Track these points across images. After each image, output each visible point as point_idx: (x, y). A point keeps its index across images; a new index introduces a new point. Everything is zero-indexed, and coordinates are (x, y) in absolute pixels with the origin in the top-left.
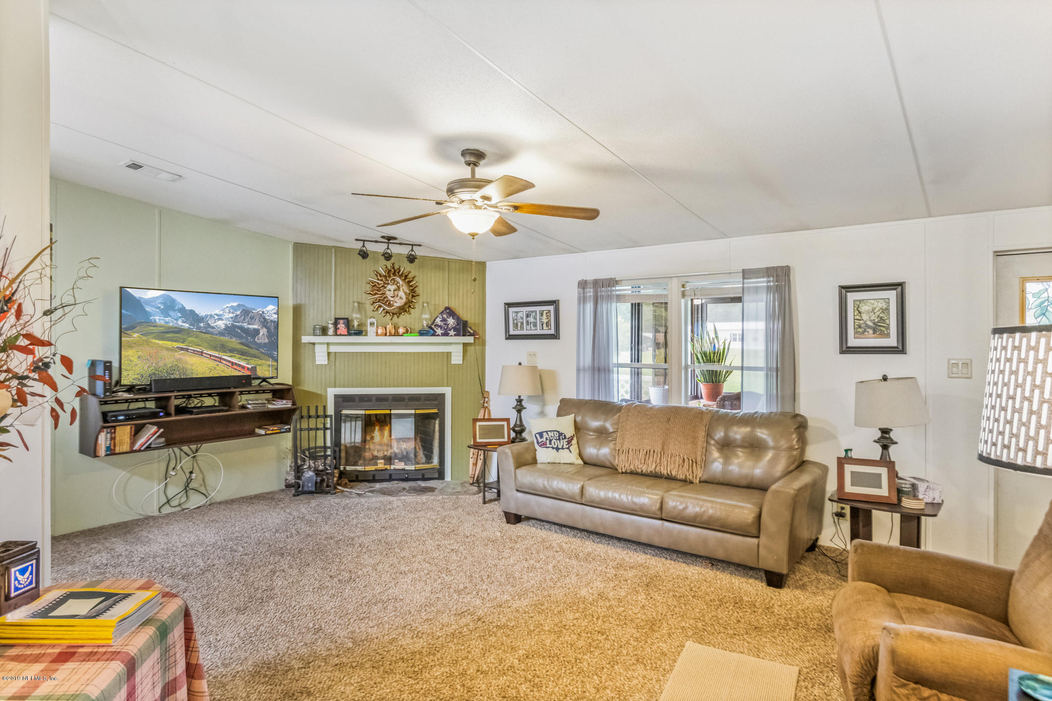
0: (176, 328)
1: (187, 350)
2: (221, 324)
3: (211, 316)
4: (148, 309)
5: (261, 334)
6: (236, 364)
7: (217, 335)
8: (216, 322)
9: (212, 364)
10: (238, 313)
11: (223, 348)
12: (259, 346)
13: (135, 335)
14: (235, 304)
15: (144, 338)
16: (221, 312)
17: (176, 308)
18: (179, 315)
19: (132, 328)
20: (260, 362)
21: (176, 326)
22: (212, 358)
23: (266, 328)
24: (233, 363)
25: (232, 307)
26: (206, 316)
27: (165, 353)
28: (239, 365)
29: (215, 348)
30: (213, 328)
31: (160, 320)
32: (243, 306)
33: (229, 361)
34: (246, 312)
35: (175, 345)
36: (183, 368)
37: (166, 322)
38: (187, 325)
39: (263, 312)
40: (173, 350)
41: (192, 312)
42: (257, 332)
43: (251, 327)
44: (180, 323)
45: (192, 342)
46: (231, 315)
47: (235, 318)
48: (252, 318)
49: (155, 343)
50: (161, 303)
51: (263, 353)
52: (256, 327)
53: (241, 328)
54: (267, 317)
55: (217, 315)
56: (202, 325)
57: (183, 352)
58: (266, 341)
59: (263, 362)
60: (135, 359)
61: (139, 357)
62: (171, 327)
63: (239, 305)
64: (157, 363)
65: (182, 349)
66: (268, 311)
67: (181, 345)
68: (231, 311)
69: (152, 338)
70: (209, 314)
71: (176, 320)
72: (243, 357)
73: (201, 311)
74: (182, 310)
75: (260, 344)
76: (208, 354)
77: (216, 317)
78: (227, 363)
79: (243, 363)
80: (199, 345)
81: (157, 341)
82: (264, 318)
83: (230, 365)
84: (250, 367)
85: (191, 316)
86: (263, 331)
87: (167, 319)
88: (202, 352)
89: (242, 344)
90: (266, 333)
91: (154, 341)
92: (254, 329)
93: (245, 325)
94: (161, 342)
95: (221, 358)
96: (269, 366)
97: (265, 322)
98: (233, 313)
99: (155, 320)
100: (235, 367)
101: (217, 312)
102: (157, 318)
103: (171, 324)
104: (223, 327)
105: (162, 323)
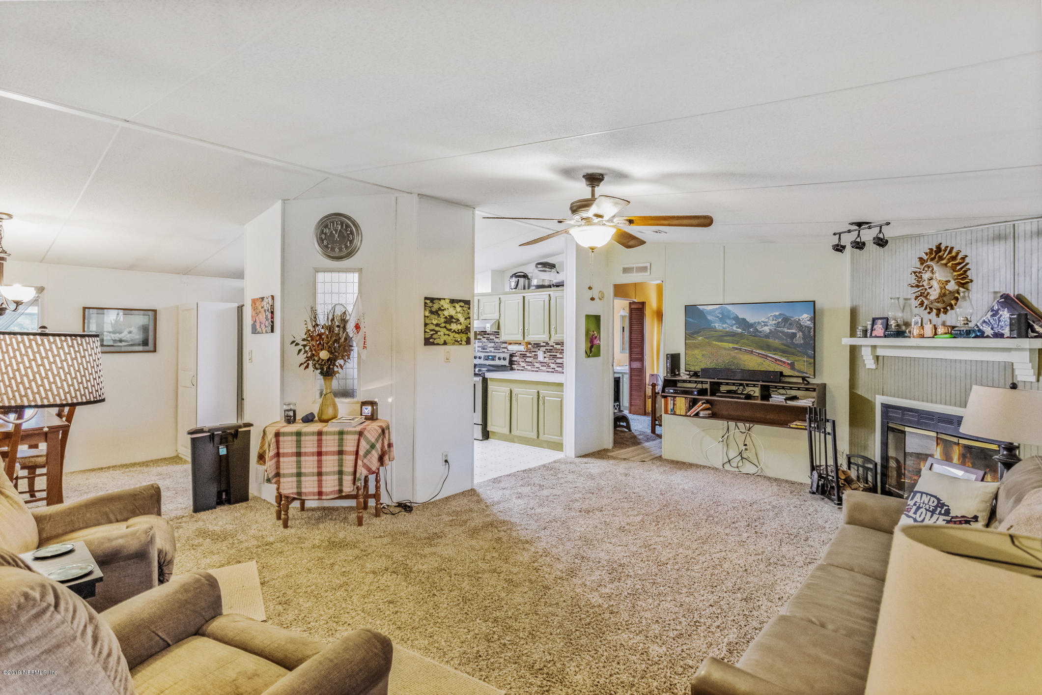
0: (732, 332)
1: (740, 349)
2: (766, 329)
3: (759, 323)
4: (709, 318)
5: (798, 336)
6: (779, 360)
7: (763, 337)
8: (762, 328)
9: (760, 360)
10: (780, 320)
11: (769, 348)
12: (797, 345)
13: (700, 338)
14: (777, 314)
15: (707, 341)
16: (767, 320)
17: (732, 317)
18: (734, 322)
19: (697, 332)
20: (797, 358)
21: (732, 331)
22: (760, 355)
23: (801, 331)
24: (776, 360)
25: (775, 316)
26: (755, 323)
27: (724, 352)
28: (781, 361)
29: (762, 348)
30: (760, 332)
31: (719, 326)
32: (783, 315)
33: (773, 358)
34: (786, 320)
35: (731, 345)
36: (738, 363)
37: (724, 328)
38: (740, 330)
39: (799, 320)
40: (729, 349)
41: (744, 320)
42: (794, 335)
43: (789, 331)
44: (734, 328)
45: (744, 343)
46: (774, 322)
47: (777, 325)
48: (790, 324)
49: (715, 345)
50: (720, 313)
51: (800, 352)
52: (794, 331)
53: (783, 332)
54: (802, 324)
55: (763, 322)
56: (752, 330)
57: (737, 351)
58: (802, 342)
59: (800, 358)
60: (700, 357)
61: (703, 355)
62: (727, 332)
63: (780, 314)
64: (717, 360)
65: (736, 349)
66: (803, 319)
67: (736, 346)
68: (775, 319)
69: (713, 341)
70: (757, 321)
71: (732, 326)
72: (784, 355)
73: (751, 319)
74: (736, 318)
75: (797, 344)
76: (757, 353)
77: (763, 324)
78: (771, 359)
79: (784, 359)
80: (749, 346)
81: (717, 343)
82: (800, 324)
83: (774, 360)
84: (789, 362)
85: (743, 323)
86: (799, 335)
87: (724, 325)
88: (752, 351)
89: (782, 344)
90: (801, 336)
91: (715, 342)
92: (793, 333)
93: (786, 330)
94: (720, 344)
95: (767, 356)
96: (804, 361)
97: (800, 327)
98: (776, 320)
99: (715, 326)
100: (778, 362)
101: (763, 319)
102: (717, 325)
103: (728, 330)
104: (768, 331)
105: (721, 328)
